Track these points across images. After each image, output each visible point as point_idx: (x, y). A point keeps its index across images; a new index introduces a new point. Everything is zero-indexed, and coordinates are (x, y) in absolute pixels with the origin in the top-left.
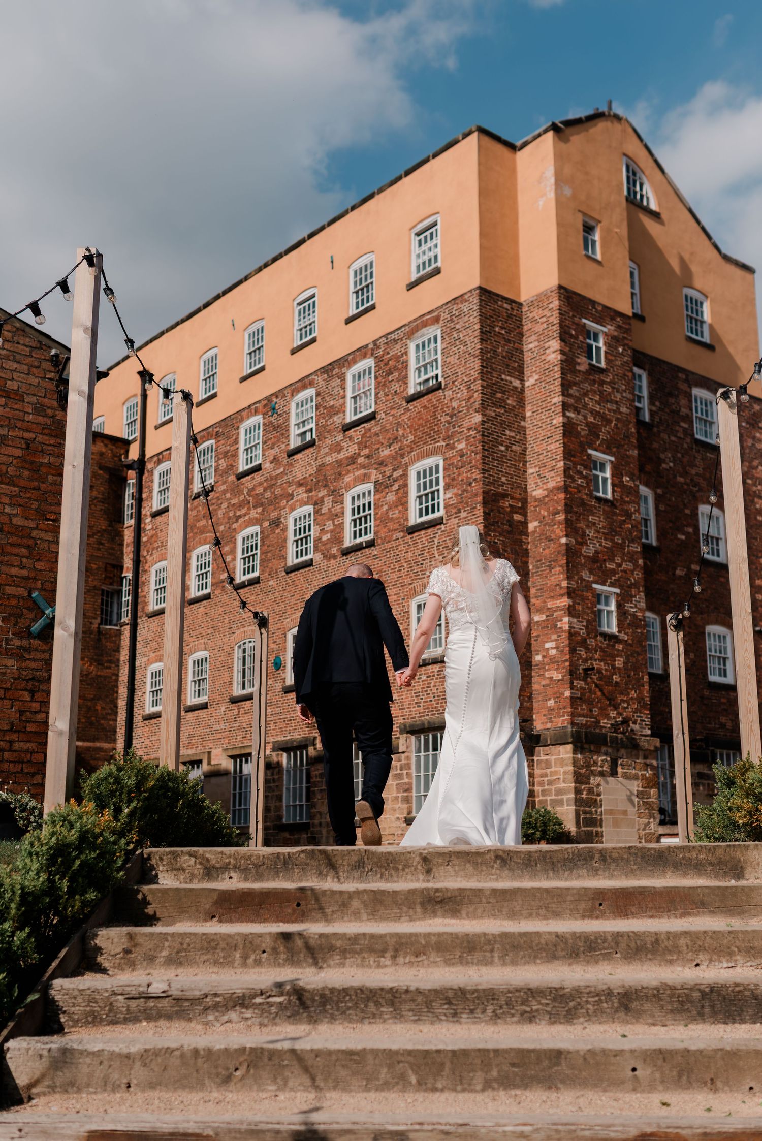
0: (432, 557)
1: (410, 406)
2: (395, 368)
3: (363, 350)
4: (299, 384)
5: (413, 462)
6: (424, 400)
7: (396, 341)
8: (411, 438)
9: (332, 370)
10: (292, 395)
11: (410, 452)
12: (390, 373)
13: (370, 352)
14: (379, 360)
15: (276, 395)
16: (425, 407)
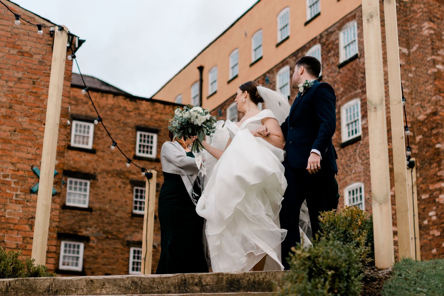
0: (356, 161)
1: (341, 70)
2: (332, 48)
3: (315, 40)
4: (281, 65)
5: (343, 103)
6: (348, 66)
7: (332, 33)
8: (342, 89)
9: (297, 54)
10: (277, 71)
11: (341, 98)
12: (329, 51)
13: (318, 41)
14: (323, 45)
15: (269, 72)
16: (349, 70)
